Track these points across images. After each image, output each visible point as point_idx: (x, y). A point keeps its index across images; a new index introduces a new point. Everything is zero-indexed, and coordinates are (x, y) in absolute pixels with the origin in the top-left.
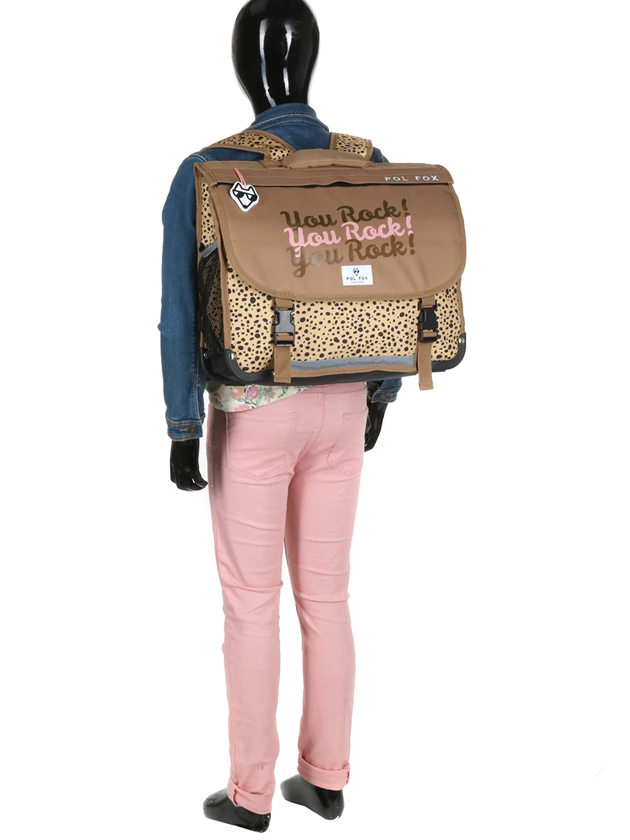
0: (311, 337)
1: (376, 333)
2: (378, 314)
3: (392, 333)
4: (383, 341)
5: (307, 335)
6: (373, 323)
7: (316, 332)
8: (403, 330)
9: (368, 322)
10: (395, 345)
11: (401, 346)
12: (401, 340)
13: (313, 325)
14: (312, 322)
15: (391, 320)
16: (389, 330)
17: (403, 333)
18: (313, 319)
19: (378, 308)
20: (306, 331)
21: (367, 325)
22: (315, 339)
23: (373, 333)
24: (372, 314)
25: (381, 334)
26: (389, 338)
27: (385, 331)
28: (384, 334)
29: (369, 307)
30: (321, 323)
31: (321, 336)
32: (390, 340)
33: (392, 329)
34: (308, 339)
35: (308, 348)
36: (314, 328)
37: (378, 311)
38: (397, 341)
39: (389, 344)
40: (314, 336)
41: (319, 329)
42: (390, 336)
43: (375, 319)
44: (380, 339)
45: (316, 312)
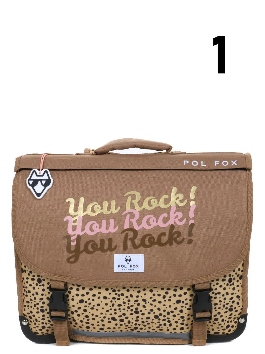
0: (90, 315)
1: (152, 316)
2: (154, 300)
3: (167, 316)
4: (159, 322)
5: (86, 314)
6: (149, 307)
7: (94, 312)
8: (179, 314)
9: (144, 306)
10: (171, 325)
11: (177, 326)
12: (176, 322)
13: (91, 306)
14: (90, 304)
15: (167, 306)
16: (165, 314)
17: (178, 317)
18: (91, 301)
19: (154, 295)
20: (85, 311)
21: (143, 309)
22: (94, 317)
23: (148, 316)
24: (148, 300)
25: (156, 317)
26: (164, 320)
27: (161, 315)
28: (160, 317)
29: (145, 294)
30: (98, 305)
31: (99, 315)
32: (166, 322)
33: (168, 313)
34: (87, 317)
35: (87, 323)
36: (92, 309)
37: (154, 298)
38: (173, 322)
39: (165, 325)
40: (93, 315)
41: (97, 310)
42: (165, 318)
43: (151, 304)
44: (156, 321)
45: (94, 295)
